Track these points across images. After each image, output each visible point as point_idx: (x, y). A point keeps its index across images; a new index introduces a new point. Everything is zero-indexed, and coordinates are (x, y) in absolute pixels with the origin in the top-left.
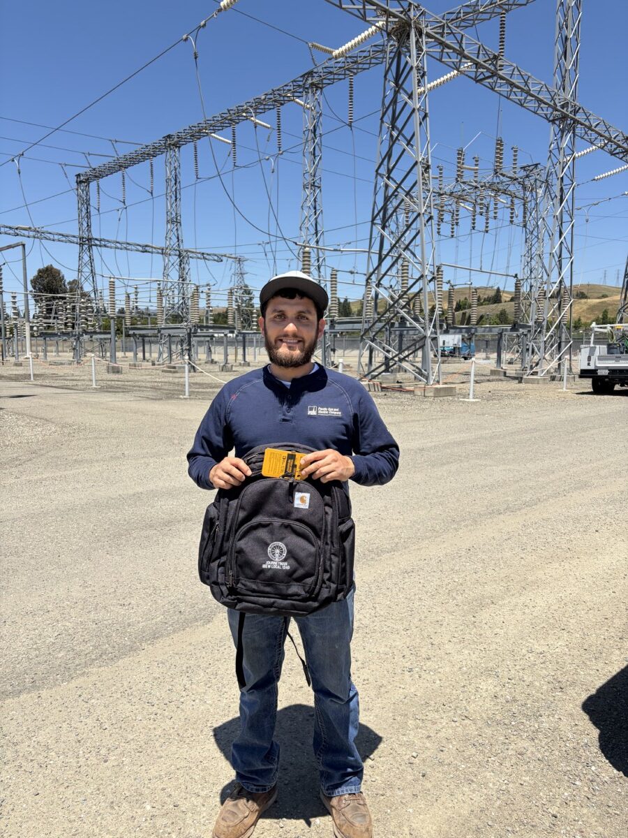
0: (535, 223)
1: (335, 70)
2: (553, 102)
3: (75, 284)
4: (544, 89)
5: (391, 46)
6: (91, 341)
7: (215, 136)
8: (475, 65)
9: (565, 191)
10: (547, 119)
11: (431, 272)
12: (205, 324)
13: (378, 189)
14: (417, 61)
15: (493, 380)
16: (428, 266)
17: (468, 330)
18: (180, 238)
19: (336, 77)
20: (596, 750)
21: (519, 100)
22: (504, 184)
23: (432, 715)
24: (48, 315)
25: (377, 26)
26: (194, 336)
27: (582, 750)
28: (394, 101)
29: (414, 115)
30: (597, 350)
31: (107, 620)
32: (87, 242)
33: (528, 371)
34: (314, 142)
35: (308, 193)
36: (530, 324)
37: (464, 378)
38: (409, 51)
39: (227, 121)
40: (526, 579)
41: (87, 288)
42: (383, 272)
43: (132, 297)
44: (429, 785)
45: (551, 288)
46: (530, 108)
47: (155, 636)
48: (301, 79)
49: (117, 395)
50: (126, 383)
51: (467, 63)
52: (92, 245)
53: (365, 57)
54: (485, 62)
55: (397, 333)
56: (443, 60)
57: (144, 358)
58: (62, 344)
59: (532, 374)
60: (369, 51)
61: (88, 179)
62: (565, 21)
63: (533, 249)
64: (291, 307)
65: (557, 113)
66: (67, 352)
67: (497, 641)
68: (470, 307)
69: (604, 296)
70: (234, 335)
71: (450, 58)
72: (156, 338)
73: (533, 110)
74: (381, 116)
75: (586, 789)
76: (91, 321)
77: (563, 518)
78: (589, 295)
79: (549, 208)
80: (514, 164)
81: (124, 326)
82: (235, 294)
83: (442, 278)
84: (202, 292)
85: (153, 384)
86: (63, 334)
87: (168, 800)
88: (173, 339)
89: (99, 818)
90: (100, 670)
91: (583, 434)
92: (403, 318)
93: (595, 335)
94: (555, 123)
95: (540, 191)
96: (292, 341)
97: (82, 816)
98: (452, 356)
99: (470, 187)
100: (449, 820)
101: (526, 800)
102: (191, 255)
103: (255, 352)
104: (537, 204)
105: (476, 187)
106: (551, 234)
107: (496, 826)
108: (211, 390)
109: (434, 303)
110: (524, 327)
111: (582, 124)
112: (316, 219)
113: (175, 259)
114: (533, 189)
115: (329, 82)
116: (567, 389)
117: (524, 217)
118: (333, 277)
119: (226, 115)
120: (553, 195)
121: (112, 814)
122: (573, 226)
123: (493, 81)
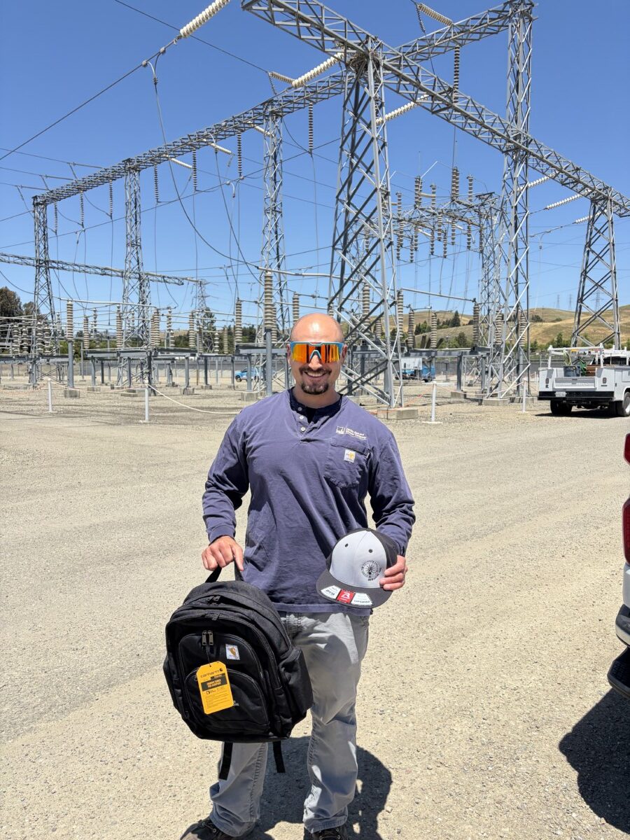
0: (491, 249)
1: (294, 99)
2: (506, 133)
3: (31, 307)
4: (497, 121)
5: (350, 77)
6: (48, 364)
7: (176, 160)
8: (431, 97)
9: (519, 219)
10: (500, 150)
11: (392, 297)
12: (165, 347)
13: (338, 215)
14: (375, 92)
15: (453, 403)
16: (389, 291)
17: (429, 353)
18: (140, 261)
19: (296, 105)
20: (575, 795)
21: (473, 131)
22: (461, 211)
23: (406, 763)
24: (3, 338)
25: (335, 57)
26: (155, 359)
27: (561, 795)
28: (353, 130)
29: (372, 144)
30: (555, 372)
31: (57, 668)
32: (44, 265)
33: (488, 394)
34: (275, 168)
35: (269, 218)
36: (489, 347)
37: (426, 401)
38: (367, 82)
39: (187, 147)
40: (496, 609)
41: (44, 310)
42: (344, 297)
43: (91, 320)
45: (508, 311)
46: (484, 139)
47: (110, 685)
48: (262, 107)
49: (75, 420)
50: (84, 408)
51: (423, 95)
52: (49, 268)
53: (324, 87)
54: (440, 94)
55: (360, 356)
56: (400, 91)
57: (103, 382)
58: (17, 367)
59: (491, 396)
60: (328, 82)
61: (45, 201)
62: (516, 56)
63: (490, 274)
65: (510, 144)
66: (22, 375)
67: (470, 677)
68: (430, 330)
69: (559, 320)
70: (196, 358)
71: (407, 90)
72: (115, 361)
73: (487, 141)
74: (341, 144)
76: (48, 344)
77: (529, 543)
78: (543, 319)
79: (503, 235)
80: (470, 192)
81: (82, 349)
82: (197, 317)
83: (402, 302)
84: (163, 315)
85: (111, 408)
86: (19, 357)
88: (133, 362)
90: (49, 724)
91: (544, 456)
92: (365, 342)
93: (552, 358)
94: (508, 154)
95: (496, 219)
98: (413, 379)
99: (428, 214)
102: (151, 278)
103: (217, 375)
104: (492, 231)
105: (434, 214)
106: (507, 261)
108: (172, 414)
109: (395, 327)
110: (483, 350)
111: (534, 155)
112: (278, 243)
113: (135, 282)
114: (488, 217)
115: (289, 110)
116: (526, 410)
117: (481, 243)
118: (296, 301)
119: (187, 141)
120: (508, 223)
122: (527, 252)
123: (448, 113)
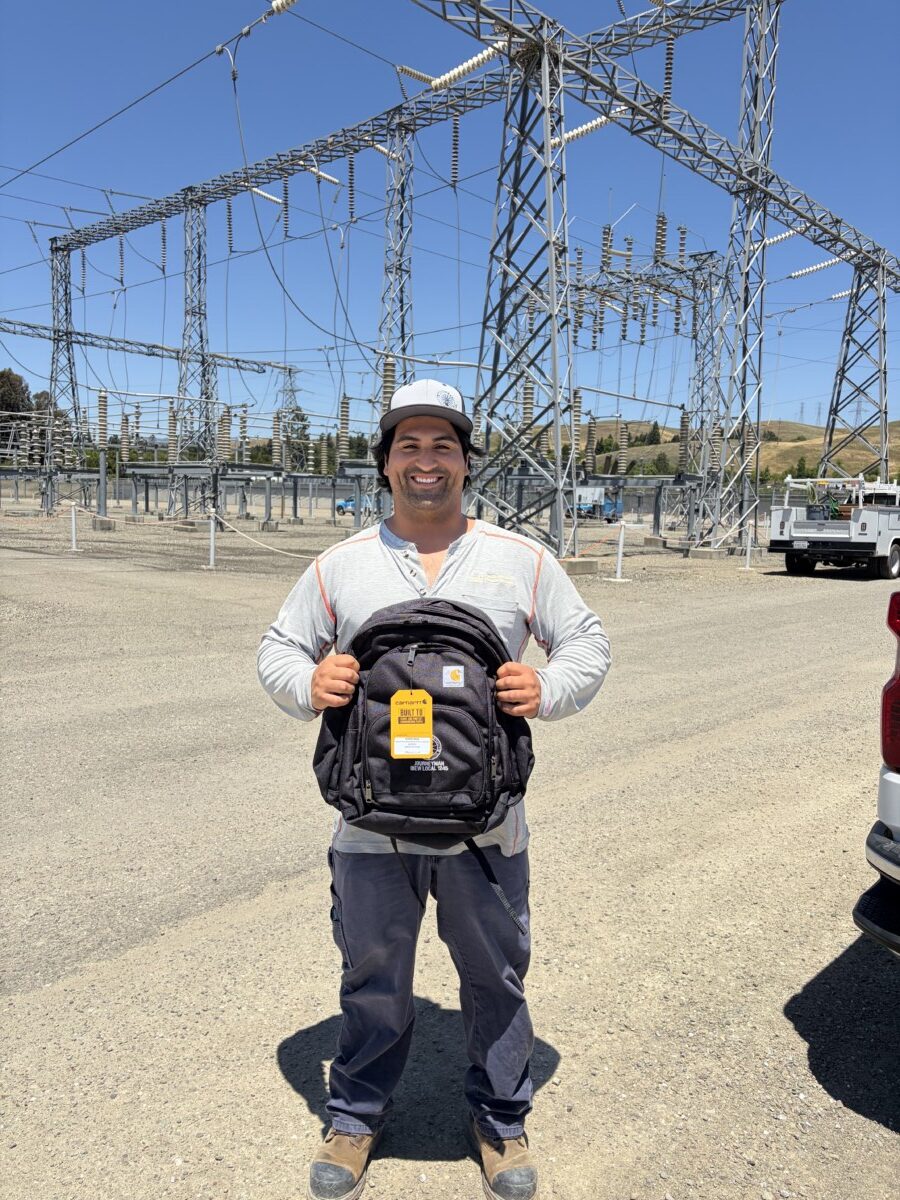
0: (709, 334)
1: (433, 107)
2: (737, 166)
3: (45, 400)
4: (725, 148)
5: (515, 76)
6: (69, 482)
7: (259, 191)
8: (630, 110)
9: (752, 292)
10: (728, 189)
11: (566, 399)
12: (237, 462)
13: (492, 278)
14: (551, 99)
15: (648, 553)
16: (562, 390)
17: (615, 482)
18: (204, 337)
19: (434, 116)
20: (804, 1072)
21: (690, 161)
22: (667, 277)
23: (579, 1025)
25: (495, 48)
26: (222, 479)
27: (785, 1072)
28: (518, 156)
29: (545, 176)
30: (793, 513)
31: (107, 892)
32: (64, 338)
33: (697, 542)
34: (402, 207)
35: (392, 280)
36: (700, 474)
37: (609, 549)
38: (540, 86)
39: (276, 172)
40: (703, 833)
41: (64, 404)
42: (498, 397)
43: (132, 419)
44: (577, 1124)
45: (731, 425)
46: (705, 174)
47: (179, 916)
48: (385, 116)
49: (108, 562)
50: (122, 545)
51: (619, 106)
52: (72, 342)
53: (476, 90)
54: (645, 106)
55: (516, 482)
56: (587, 100)
57: (147, 509)
58: (23, 485)
59: (702, 545)
60: (482, 82)
61: (68, 245)
62: (756, 54)
63: (706, 370)
65: (742, 182)
66: (31, 497)
67: (666, 920)
68: (617, 448)
69: (801, 439)
70: (281, 479)
71: (597, 99)
72: (165, 481)
73: (710, 177)
74: (499, 174)
75: (793, 1125)
76: (69, 453)
77: (751, 748)
78: (780, 436)
79: (727, 314)
80: (681, 250)
81: (118, 462)
82: (283, 420)
83: (580, 407)
84: (235, 415)
85: (161, 547)
86: (27, 471)
87: (208, 1151)
88: (191, 482)
89: (107, 1179)
90: (100, 964)
91: (774, 631)
92: (525, 463)
93: (790, 493)
94: (739, 196)
95: (717, 291)
97: (82, 1176)
98: (591, 517)
99: (621, 280)
100: (607, 1172)
101: (712, 1141)
102: (220, 362)
103: (311, 504)
104: (711, 307)
105: (629, 281)
106: (731, 350)
107: (672, 1179)
108: (247, 558)
109: (568, 442)
110: (692, 478)
111: (776, 199)
112: (403, 316)
113: (196, 367)
114: (706, 286)
115: (424, 123)
116: (751, 566)
117: (695, 325)
119: (276, 163)
120: (735, 297)
121: (126, 1172)
122: (761, 340)
123: (654, 133)
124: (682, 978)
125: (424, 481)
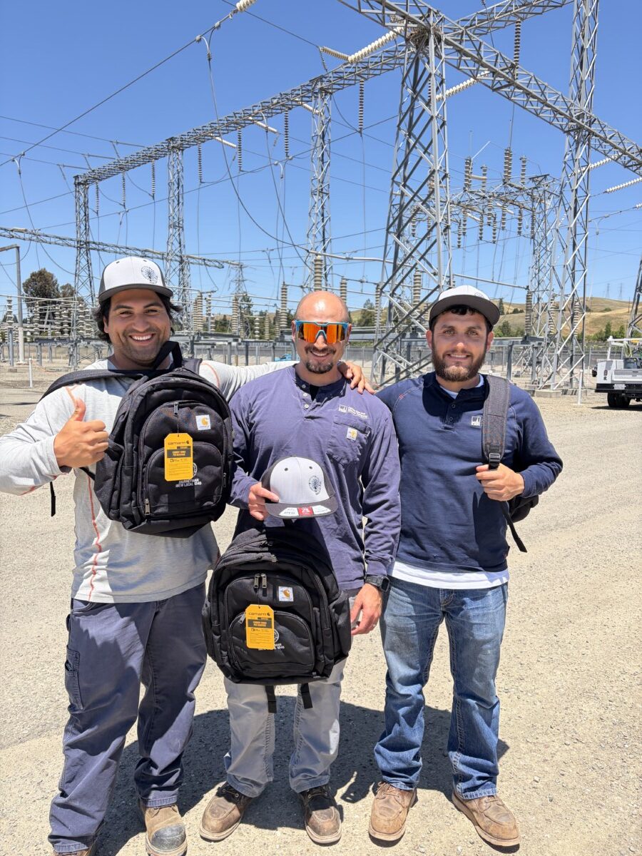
0: (543, 235)
1: (345, 76)
2: (569, 112)
3: (70, 290)
4: (560, 100)
5: (409, 51)
6: (88, 347)
7: (220, 139)
8: (492, 74)
9: (580, 203)
10: (562, 129)
12: (206, 332)
13: (393, 196)
14: (436, 68)
16: (444, 277)
18: (182, 244)
19: (346, 82)
21: (535, 109)
22: (512, 194)
23: (542, 738)
24: (41, 320)
25: (394, 32)
26: (196, 344)
28: (411, 109)
29: (432, 122)
30: (614, 364)
32: (84, 246)
33: (540, 385)
34: (323, 148)
35: (316, 200)
36: (542, 336)
38: (428, 58)
39: (232, 125)
40: (596, 598)
41: (85, 292)
42: (397, 283)
44: (559, 810)
45: (564, 300)
46: (545, 118)
48: (311, 83)
51: (484, 71)
52: (90, 249)
53: (376, 63)
54: (502, 70)
55: (406, 343)
56: (461, 68)
58: (55, 350)
59: (544, 388)
60: (381, 57)
61: (87, 181)
62: (581, 31)
63: (541, 261)
64: (461, 323)
65: (572, 123)
66: (61, 358)
67: (586, 661)
69: (609, 310)
70: (238, 344)
71: (468, 66)
73: (548, 120)
76: (88, 327)
77: (616, 535)
78: (592, 308)
79: (560, 219)
80: (522, 174)
84: (205, 299)
86: (60, 339)
91: (611, 449)
92: (415, 330)
93: (611, 350)
94: (570, 134)
95: (549, 203)
96: (460, 356)
99: (479, 197)
100: (589, 845)
102: (192, 261)
104: (545, 215)
105: (484, 198)
106: (565, 247)
110: (535, 339)
111: (597, 136)
112: (324, 226)
113: (176, 265)
114: (541, 200)
115: (338, 87)
116: (582, 403)
117: (533, 228)
118: (343, 286)
119: (233, 119)
120: (567, 207)
121: (243, 841)
122: (586, 239)
123: (509, 90)
124: (610, 705)
125: (141, 339)
